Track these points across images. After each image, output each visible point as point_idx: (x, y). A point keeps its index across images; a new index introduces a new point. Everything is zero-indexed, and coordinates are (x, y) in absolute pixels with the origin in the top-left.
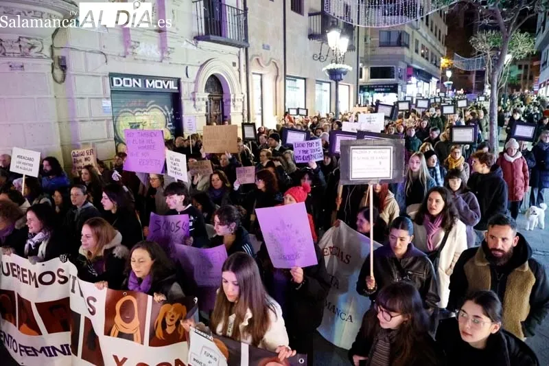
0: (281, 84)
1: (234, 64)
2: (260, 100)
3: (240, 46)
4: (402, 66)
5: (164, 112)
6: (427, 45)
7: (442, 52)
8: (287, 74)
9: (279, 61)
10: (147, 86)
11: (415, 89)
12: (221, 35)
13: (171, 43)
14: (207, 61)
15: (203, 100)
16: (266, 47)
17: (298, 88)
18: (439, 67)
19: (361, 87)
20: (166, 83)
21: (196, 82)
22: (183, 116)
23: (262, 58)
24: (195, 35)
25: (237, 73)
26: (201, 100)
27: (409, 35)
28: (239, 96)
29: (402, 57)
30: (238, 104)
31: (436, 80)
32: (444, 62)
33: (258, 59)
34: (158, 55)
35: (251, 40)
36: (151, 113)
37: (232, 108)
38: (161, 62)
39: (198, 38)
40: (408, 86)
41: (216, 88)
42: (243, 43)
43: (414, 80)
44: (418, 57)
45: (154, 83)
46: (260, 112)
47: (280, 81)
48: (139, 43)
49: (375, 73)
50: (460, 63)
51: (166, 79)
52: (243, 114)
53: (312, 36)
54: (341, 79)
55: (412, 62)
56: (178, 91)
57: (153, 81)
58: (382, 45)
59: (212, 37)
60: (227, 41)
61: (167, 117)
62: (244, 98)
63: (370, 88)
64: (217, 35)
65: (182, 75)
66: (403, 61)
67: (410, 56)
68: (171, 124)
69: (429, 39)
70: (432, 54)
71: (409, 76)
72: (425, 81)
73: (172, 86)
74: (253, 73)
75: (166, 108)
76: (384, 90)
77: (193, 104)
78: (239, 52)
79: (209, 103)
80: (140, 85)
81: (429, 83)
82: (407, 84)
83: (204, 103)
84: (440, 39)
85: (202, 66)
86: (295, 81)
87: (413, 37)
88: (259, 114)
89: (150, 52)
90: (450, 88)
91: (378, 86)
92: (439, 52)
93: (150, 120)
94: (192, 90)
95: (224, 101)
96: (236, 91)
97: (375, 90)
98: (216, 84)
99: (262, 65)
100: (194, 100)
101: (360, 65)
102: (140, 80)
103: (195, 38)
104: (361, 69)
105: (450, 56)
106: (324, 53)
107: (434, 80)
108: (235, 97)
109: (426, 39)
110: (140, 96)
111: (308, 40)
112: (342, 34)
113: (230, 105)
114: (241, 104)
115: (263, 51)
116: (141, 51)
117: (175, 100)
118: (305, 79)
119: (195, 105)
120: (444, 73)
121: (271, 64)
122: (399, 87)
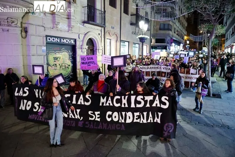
0: (118, 43)
1: (99, 34)
3: (102, 27)
4: (169, 38)
6: (179, 30)
8: (121, 39)
9: (118, 34)
10: (62, 42)
11: (174, 48)
12: (94, 22)
13: (73, 24)
14: (88, 32)
15: (86, 49)
16: (113, 28)
17: (126, 46)
18: (184, 39)
19: (152, 46)
20: (70, 41)
21: (83, 41)
22: (77, 55)
23: (111, 33)
24: (83, 21)
25: (100, 38)
26: (84, 49)
27: (171, 26)
28: (101, 48)
29: (169, 35)
30: (100, 51)
31: (183, 45)
32: (186, 38)
33: (109, 33)
34: (67, 28)
35: (107, 24)
36: (63, 53)
37: (98, 53)
38: (68, 31)
39: (84, 22)
40: (171, 47)
42: (103, 25)
43: (173, 44)
44: (175, 35)
45: (65, 41)
47: (118, 42)
48: (59, 23)
49: (157, 41)
50: (192, 38)
51: (70, 39)
53: (132, 24)
54: (145, 42)
55: (173, 37)
56: (75, 45)
57: (64, 40)
58: (160, 29)
59: (90, 22)
60: (97, 24)
61: (70, 55)
62: (103, 48)
63: (155, 47)
64: (93, 21)
65: (77, 38)
66: (169, 36)
67: (172, 34)
68: (71, 58)
69: (180, 28)
70: (181, 34)
72: (178, 45)
73: (73, 42)
74: (107, 39)
75: (70, 52)
76: (161, 48)
77: (81, 50)
78: (101, 29)
79: (88, 50)
80: (59, 41)
81: (179, 46)
82: (171, 46)
83: (86, 50)
84: (184, 28)
85: (85, 34)
86: (124, 42)
87: (173, 27)
89: (64, 27)
90: (188, 48)
91: (158, 46)
92: (184, 33)
93: (62, 56)
94: (81, 44)
95: (94, 50)
96: (100, 46)
97: (158, 48)
98: (91, 43)
99: (111, 35)
100: (82, 48)
101: (151, 37)
102: (59, 39)
103: (83, 22)
104: (152, 39)
105: (188, 35)
106: (137, 32)
107: (182, 45)
108: (99, 48)
109: (178, 27)
110: (58, 46)
111: (130, 25)
112: (145, 23)
114: (102, 51)
115: (111, 29)
116: (60, 26)
117: (73, 49)
118: (128, 42)
119: (82, 51)
120: (186, 42)
121: (115, 35)
122: (167, 47)
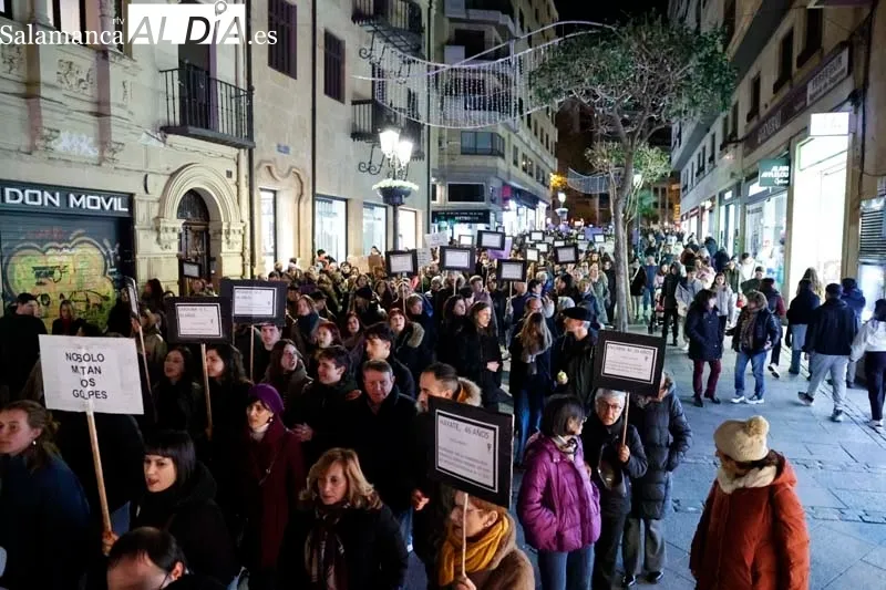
0: (306, 207)
1: (229, 174)
2: (272, 232)
3: (239, 146)
4: (495, 184)
5: (102, 249)
6: (531, 155)
7: (551, 165)
8: (317, 191)
9: (304, 171)
10: (72, 206)
11: (516, 220)
12: (207, 127)
13: (117, 135)
14: (183, 168)
16: (285, 150)
17: (335, 214)
18: (548, 187)
19: (434, 213)
20: (107, 201)
21: (162, 201)
22: (137, 257)
23: (276, 167)
24: (161, 124)
25: (234, 189)
26: (170, 231)
27: (504, 140)
28: (237, 227)
29: (495, 172)
30: (236, 238)
31: (545, 206)
32: (555, 179)
33: (269, 168)
34: (93, 153)
35: (258, 137)
36: (77, 251)
37: (224, 244)
38: (99, 165)
39: (167, 129)
40: (505, 213)
41: (198, 212)
42: (243, 141)
43: (512, 204)
44: (517, 172)
45: (85, 201)
46: (272, 251)
47: (307, 200)
48: (58, 131)
49: (455, 193)
50: (576, 181)
51: (108, 195)
52: (242, 255)
53: (357, 135)
54: (402, 204)
55: (509, 179)
56: (127, 216)
57: (83, 197)
58: (465, 152)
59: (192, 130)
60: (219, 137)
61: (106, 258)
62: (244, 228)
63: (448, 216)
64: (202, 126)
65: (137, 189)
66: (497, 177)
67: (506, 170)
68: (114, 270)
69: (533, 146)
70: (538, 168)
71: (506, 199)
72: (528, 207)
73: (118, 205)
74: (262, 190)
75: (107, 244)
76: (469, 218)
77: (155, 238)
78: (238, 155)
79: (184, 238)
80: (57, 203)
81: (534, 209)
82: (504, 210)
83: (176, 236)
84: (547, 147)
85: (173, 175)
86: (331, 202)
87: (509, 143)
88: (270, 254)
89: (80, 148)
90: (565, 217)
91: (460, 212)
92: (547, 165)
93: (74, 263)
94: (155, 213)
95: (211, 232)
96: (232, 217)
97: (456, 218)
98: (198, 206)
99: (278, 178)
100: (158, 230)
101: (433, 180)
102: (58, 194)
103: (162, 129)
104: (434, 186)
105: (562, 172)
106: (376, 162)
107: (542, 206)
108: (229, 226)
109: (528, 146)
110: (57, 221)
111: (351, 140)
112: (403, 134)
113: (220, 241)
114: (240, 238)
115: (279, 155)
116: (62, 144)
117: (124, 231)
118: (346, 200)
120: (555, 196)
121: (292, 176)
122: (492, 215)
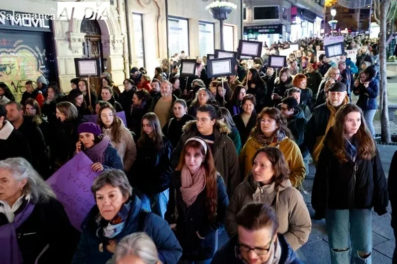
0: (162, 24)
1: (112, 2)
2: (141, 44)
4: (287, 6)
5: (35, 53)
8: (169, 14)
9: (160, 1)
11: (299, 29)
15: (79, 40)
17: (181, 29)
18: (323, 6)
19: (245, 28)
21: (70, 21)
22: (58, 58)
25: (116, 12)
26: (77, 40)
28: (119, 38)
30: (119, 45)
31: (321, 20)
32: (328, 1)
36: (20, 55)
37: (112, 50)
40: (292, 26)
41: (93, 28)
43: (298, 19)
46: (142, 55)
47: (162, 20)
49: (259, 13)
52: (123, 56)
54: (226, 18)
55: (296, 2)
56: (49, 31)
61: (38, 58)
62: (124, 39)
63: (254, 30)
66: (288, 1)
68: (44, 67)
71: (293, 16)
72: (309, 21)
74: (133, 13)
75: (37, 49)
76: (268, 31)
77: (68, 45)
79: (86, 45)
81: (313, 22)
82: (292, 24)
83: (81, 44)
86: (178, 21)
88: (141, 57)
91: (262, 27)
93: (18, 62)
94: (66, 29)
95: (103, 42)
96: (115, 33)
97: (260, 31)
98: (93, 24)
99: (144, 5)
100: (69, 40)
101: (244, 5)
104: (245, 9)
107: (318, 20)
108: (114, 37)
110: (5, 35)
113: (109, 48)
114: (121, 45)
117: (47, 41)
118: (188, 19)
119: (70, 47)
120: (328, 12)
121: (152, 3)
122: (284, 27)
